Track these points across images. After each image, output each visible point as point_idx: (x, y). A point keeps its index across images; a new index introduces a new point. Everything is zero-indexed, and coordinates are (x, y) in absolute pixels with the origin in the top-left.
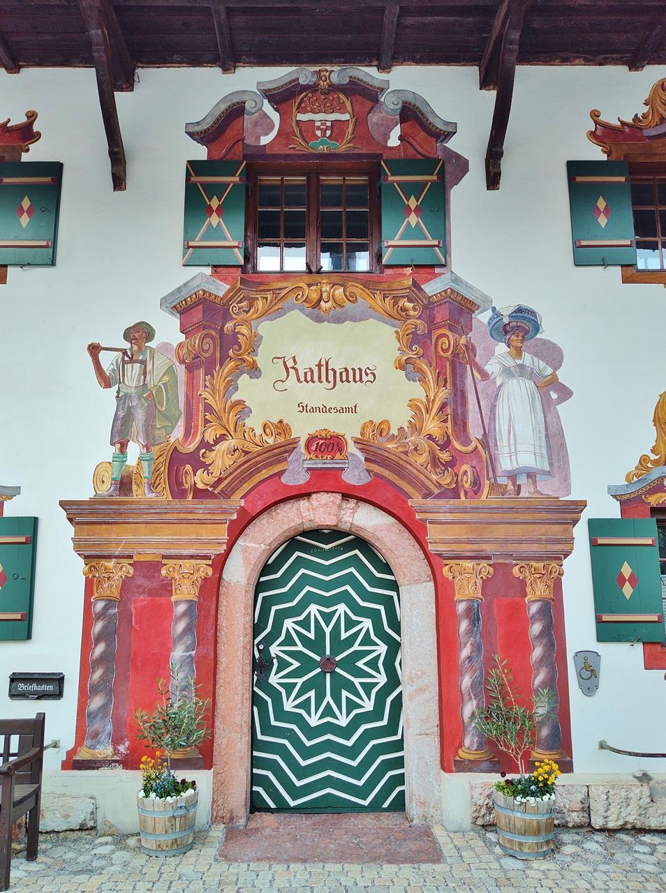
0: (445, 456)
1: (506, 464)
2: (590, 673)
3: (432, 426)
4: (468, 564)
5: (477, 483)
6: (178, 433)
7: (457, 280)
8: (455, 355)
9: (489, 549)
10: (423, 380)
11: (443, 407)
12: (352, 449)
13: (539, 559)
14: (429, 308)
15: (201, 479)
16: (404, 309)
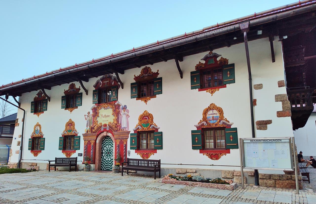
0: (116, 126)
1: (122, 127)
2: (129, 153)
3: (115, 122)
4: (118, 140)
5: (119, 129)
6: (92, 125)
7: (119, 102)
8: (118, 112)
9: (120, 138)
10: (115, 116)
11: (117, 119)
12: (108, 126)
13: (125, 139)
14: (116, 106)
15: (94, 130)
16: (113, 107)
